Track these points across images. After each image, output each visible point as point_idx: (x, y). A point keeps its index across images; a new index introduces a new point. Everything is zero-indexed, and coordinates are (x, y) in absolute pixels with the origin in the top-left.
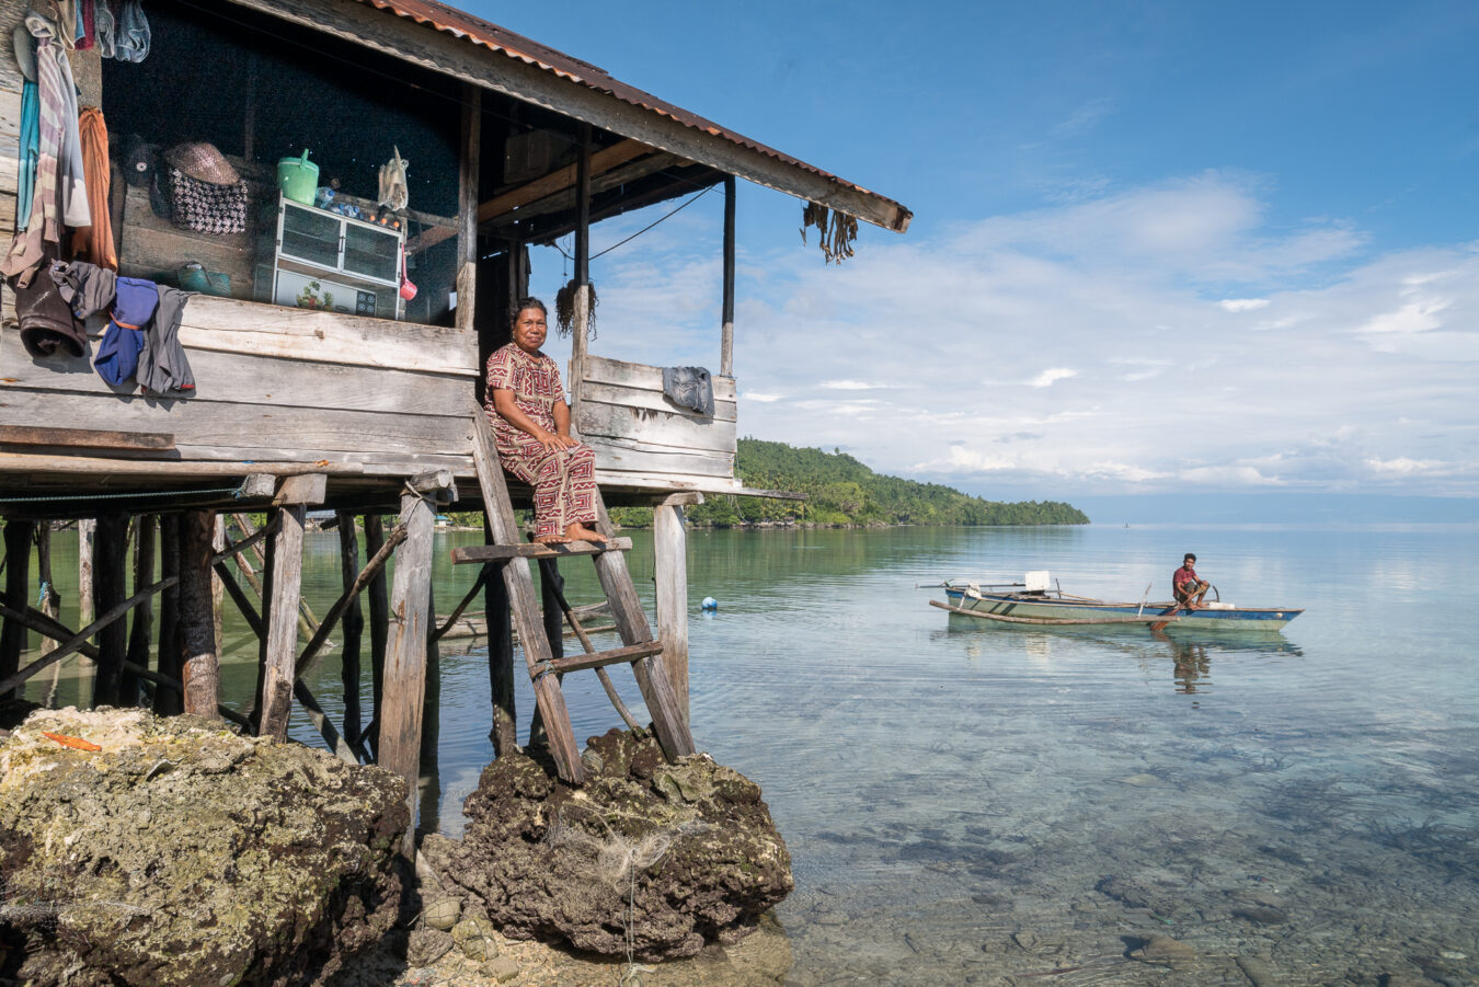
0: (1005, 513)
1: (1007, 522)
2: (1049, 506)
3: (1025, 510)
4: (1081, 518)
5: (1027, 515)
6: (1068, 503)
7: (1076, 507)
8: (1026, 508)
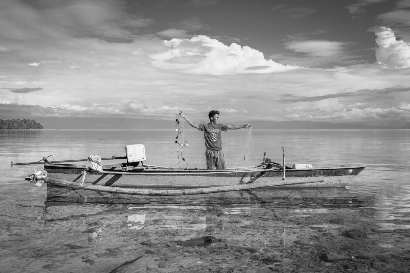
0: (5, 124)
1: (6, 128)
2: (26, 121)
3: (14, 123)
4: (40, 127)
5: (15, 125)
6: (34, 120)
7: (37, 122)
8: (15, 122)
